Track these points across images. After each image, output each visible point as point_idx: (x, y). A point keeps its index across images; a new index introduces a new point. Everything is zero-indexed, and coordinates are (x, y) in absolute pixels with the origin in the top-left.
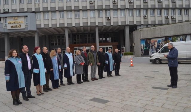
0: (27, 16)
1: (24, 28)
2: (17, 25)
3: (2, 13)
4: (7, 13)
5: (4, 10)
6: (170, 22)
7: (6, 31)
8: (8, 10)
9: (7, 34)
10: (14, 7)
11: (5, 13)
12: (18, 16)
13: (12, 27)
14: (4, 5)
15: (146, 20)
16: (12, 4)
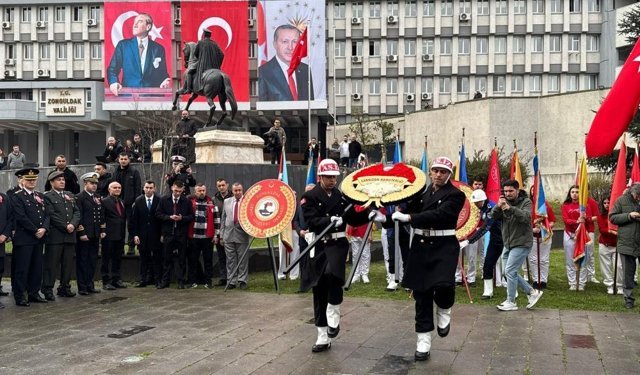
0: (89, 89)
1: (83, 114)
2: (67, 106)
3: (36, 80)
4: (47, 79)
5: (41, 72)
6: (418, 108)
7: (42, 119)
8: (49, 72)
9: (45, 124)
10: (62, 66)
11: (41, 79)
12: (70, 88)
13: (56, 110)
14: (40, 61)
15: (359, 104)
16: (57, 60)
